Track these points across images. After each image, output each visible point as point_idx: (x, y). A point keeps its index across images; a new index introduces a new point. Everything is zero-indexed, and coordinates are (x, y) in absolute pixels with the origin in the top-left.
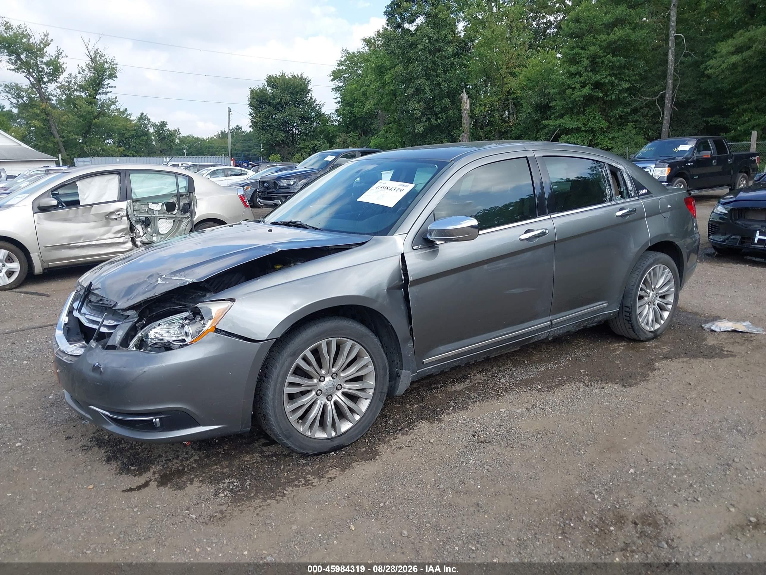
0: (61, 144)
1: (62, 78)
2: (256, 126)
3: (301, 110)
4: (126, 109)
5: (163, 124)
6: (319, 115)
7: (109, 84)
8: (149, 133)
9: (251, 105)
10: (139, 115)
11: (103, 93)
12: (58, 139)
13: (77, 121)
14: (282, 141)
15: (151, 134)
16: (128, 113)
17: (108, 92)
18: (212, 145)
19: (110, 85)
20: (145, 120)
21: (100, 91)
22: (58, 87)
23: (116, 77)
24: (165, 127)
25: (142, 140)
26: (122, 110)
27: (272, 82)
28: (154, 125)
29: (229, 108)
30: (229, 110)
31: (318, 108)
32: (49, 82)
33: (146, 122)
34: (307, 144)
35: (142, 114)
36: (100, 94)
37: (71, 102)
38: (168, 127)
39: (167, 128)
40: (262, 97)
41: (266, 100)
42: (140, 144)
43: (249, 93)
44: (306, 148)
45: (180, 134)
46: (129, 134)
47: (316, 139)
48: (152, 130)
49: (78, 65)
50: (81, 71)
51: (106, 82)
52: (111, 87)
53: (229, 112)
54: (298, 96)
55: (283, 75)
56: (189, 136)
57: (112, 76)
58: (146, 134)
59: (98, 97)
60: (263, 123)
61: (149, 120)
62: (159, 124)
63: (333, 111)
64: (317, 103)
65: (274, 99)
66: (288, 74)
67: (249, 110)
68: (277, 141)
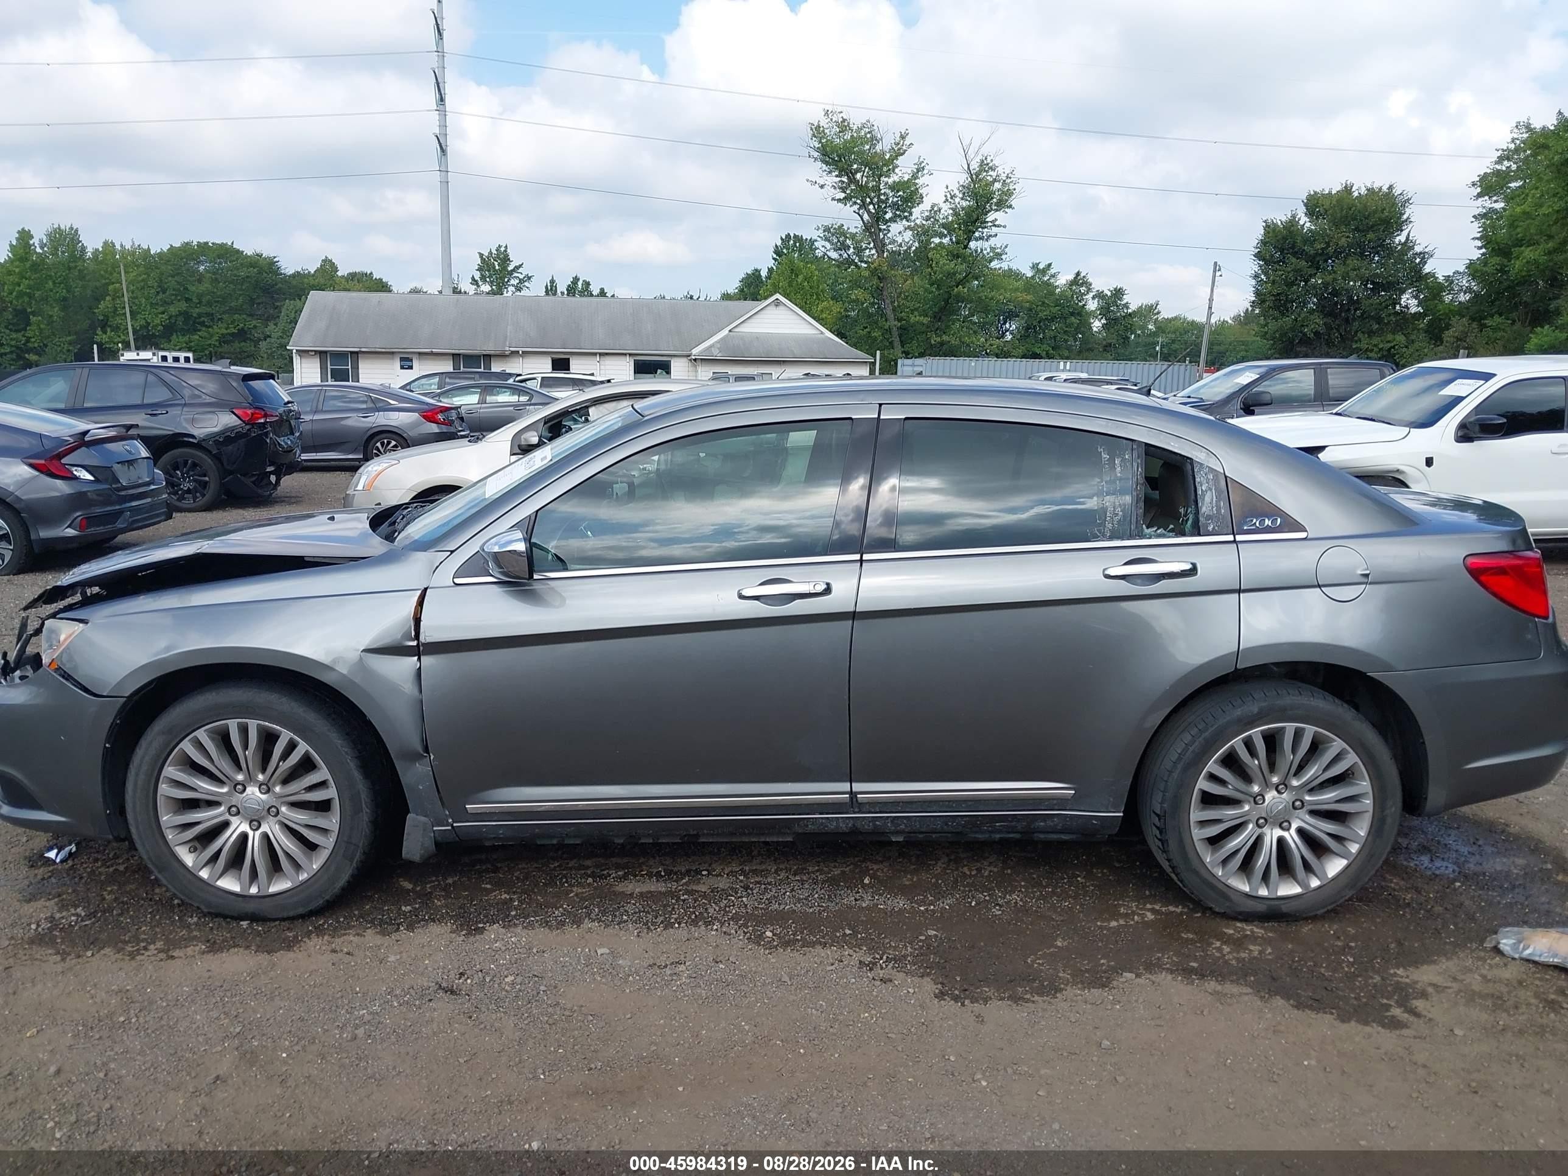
0: (895, 332)
1: (918, 213)
2: (1263, 301)
3: (1375, 265)
4: (1050, 265)
5: (1118, 293)
6: (1417, 277)
7: (996, 220)
8: (1087, 313)
9: (1258, 256)
10: (1071, 277)
11: (981, 238)
12: (893, 323)
13: (926, 290)
14: (1317, 333)
15: (1092, 314)
16: (1052, 271)
17: (990, 236)
18: (1221, 338)
19: (996, 223)
20: (1082, 285)
21: (977, 234)
22: (909, 228)
23: (1010, 207)
24: (1121, 299)
25: (1070, 325)
26: (1041, 266)
27: (1315, 205)
28: (1100, 295)
29: (1216, 263)
30: (1216, 268)
31: (1418, 260)
32: (892, 220)
33: (1083, 289)
34: (1375, 340)
35: (1078, 274)
36: (977, 239)
37: (923, 254)
38: (1126, 299)
39: (1124, 302)
40: (1285, 239)
41: (1293, 247)
42: (1065, 332)
43: (1262, 232)
44: (1372, 351)
45: (1159, 313)
46: (1048, 313)
47: (1402, 329)
48: (1092, 305)
49: (947, 187)
50: (949, 196)
51: (991, 217)
52: (999, 226)
53: (1215, 271)
54: (1370, 236)
55: (1348, 189)
56: (1175, 319)
57: (1002, 205)
58: (1080, 313)
59: (973, 245)
60: (1278, 294)
61: (1088, 285)
62: (1109, 294)
63: (1462, 269)
64: (1418, 249)
65: (1312, 243)
66: (1360, 188)
67: (1252, 266)
68: (1305, 334)
